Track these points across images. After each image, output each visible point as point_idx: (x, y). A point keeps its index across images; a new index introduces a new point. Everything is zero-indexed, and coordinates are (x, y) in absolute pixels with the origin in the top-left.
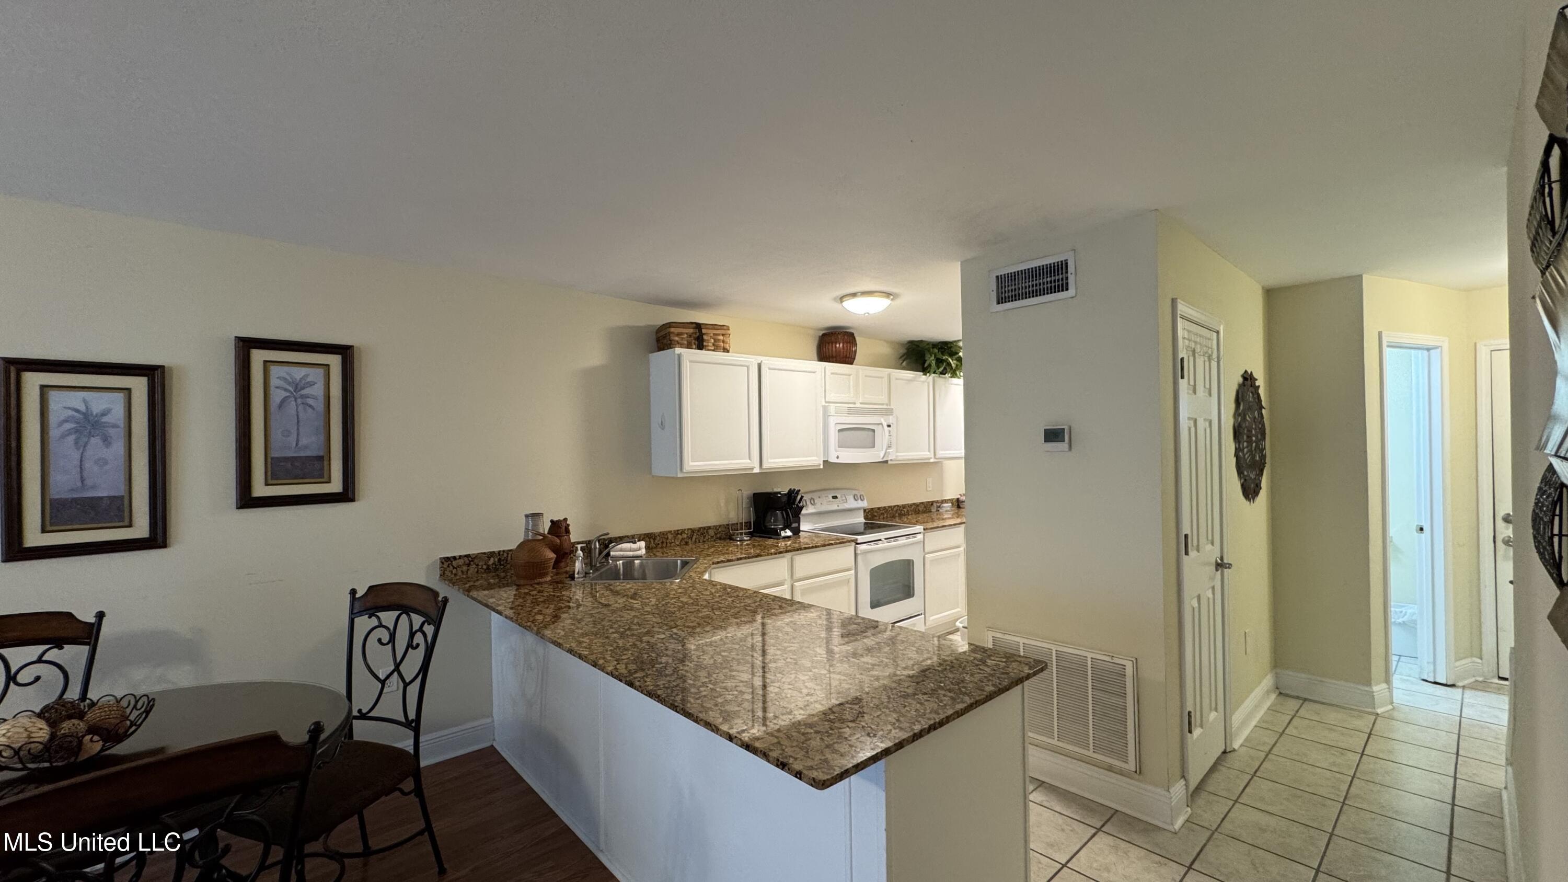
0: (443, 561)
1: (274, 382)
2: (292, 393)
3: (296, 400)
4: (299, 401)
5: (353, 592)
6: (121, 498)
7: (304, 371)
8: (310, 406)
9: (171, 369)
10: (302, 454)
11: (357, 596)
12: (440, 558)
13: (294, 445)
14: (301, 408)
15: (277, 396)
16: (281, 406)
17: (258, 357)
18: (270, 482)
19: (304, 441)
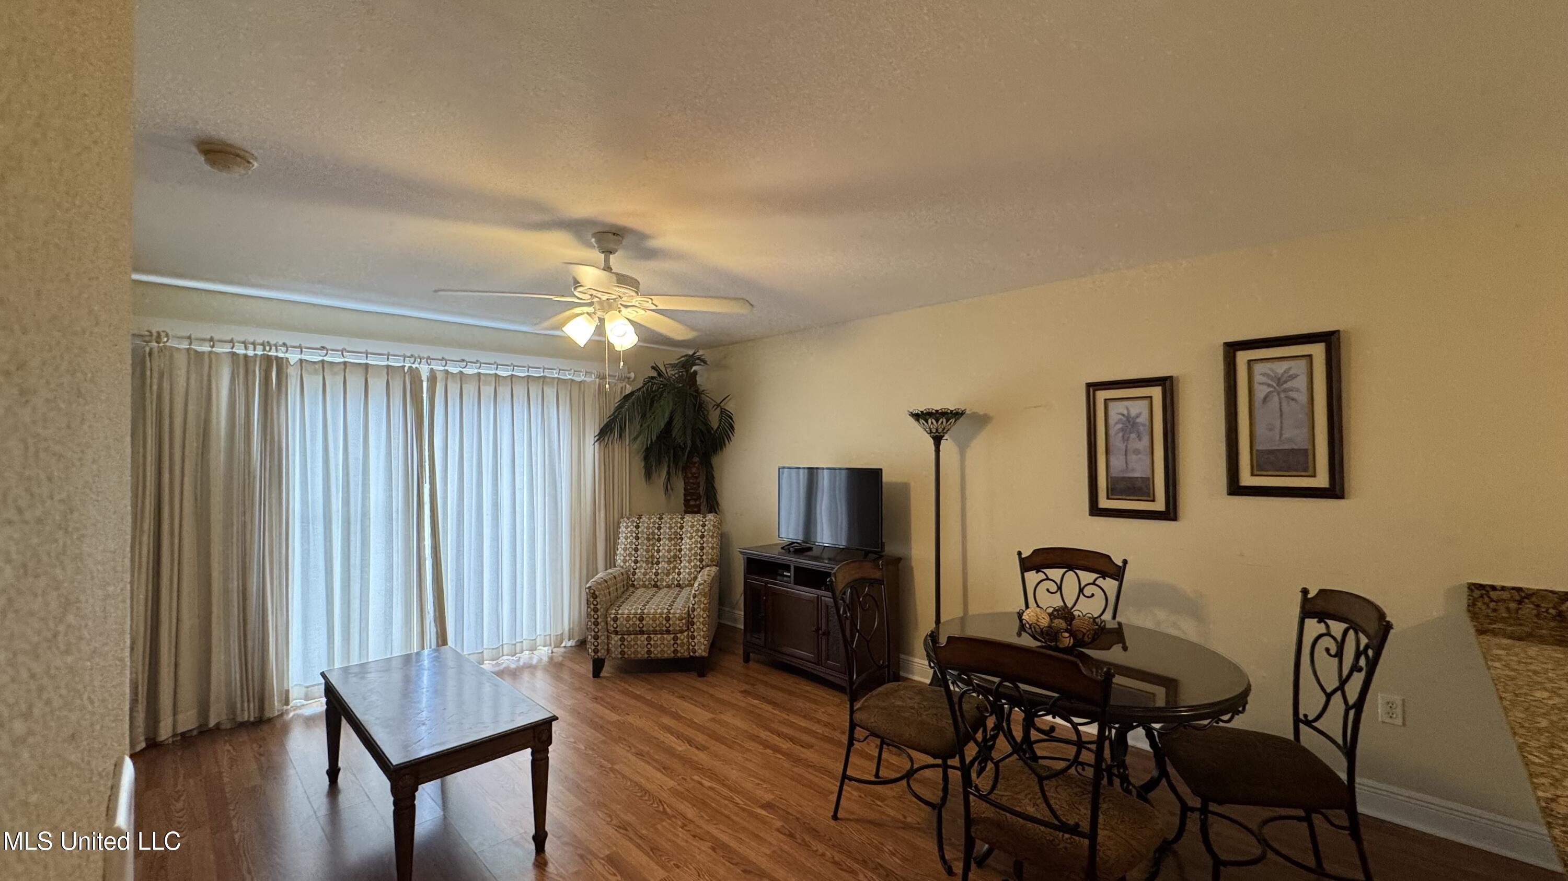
0: (1473, 587)
1: (1258, 378)
2: (1275, 388)
3: (1279, 394)
4: (1282, 395)
5: (1305, 592)
6: (1148, 479)
7: (1285, 365)
8: (1293, 399)
9: (1178, 377)
10: (1286, 447)
11: (1310, 596)
12: (1468, 583)
13: (1278, 438)
14: (1284, 404)
15: (1261, 391)
16: (1265, 399)
17: (1242, 357)
18: (1256, 473)
19: (1287, 434)
